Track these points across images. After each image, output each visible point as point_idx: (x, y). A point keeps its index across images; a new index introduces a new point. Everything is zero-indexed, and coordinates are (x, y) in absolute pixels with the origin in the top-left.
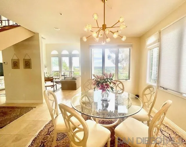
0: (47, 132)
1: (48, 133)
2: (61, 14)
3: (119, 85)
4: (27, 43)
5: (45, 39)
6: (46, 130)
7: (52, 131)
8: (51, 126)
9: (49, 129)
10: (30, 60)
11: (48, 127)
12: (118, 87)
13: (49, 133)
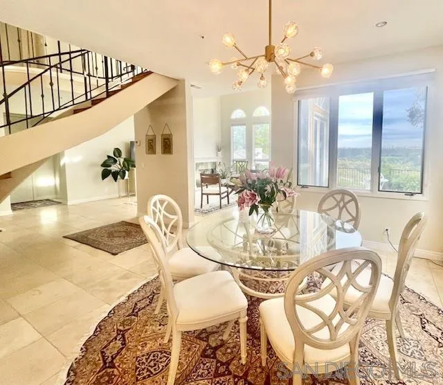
0: (131, 310)
1: (133, 312)
2: (203, 37)
3: (348, 206)
4: (165, 102)
5: (199, 88)
6: (130, 305)
7: (143, 308)
8: (141, 298)
9: (136, 304)
10: (170, 135)
11: (135, 300)
12: (344, 209)
13: (137, 312)
